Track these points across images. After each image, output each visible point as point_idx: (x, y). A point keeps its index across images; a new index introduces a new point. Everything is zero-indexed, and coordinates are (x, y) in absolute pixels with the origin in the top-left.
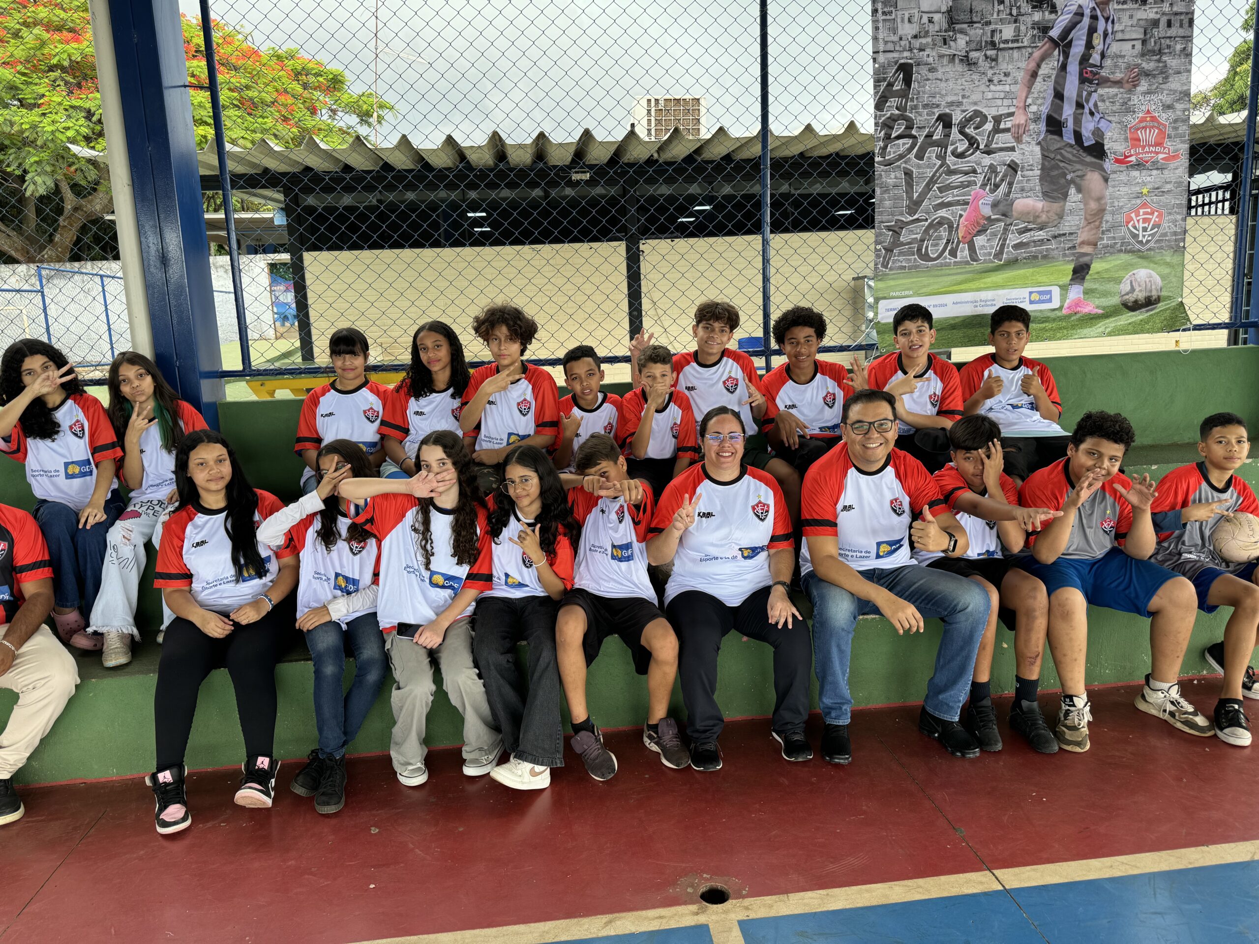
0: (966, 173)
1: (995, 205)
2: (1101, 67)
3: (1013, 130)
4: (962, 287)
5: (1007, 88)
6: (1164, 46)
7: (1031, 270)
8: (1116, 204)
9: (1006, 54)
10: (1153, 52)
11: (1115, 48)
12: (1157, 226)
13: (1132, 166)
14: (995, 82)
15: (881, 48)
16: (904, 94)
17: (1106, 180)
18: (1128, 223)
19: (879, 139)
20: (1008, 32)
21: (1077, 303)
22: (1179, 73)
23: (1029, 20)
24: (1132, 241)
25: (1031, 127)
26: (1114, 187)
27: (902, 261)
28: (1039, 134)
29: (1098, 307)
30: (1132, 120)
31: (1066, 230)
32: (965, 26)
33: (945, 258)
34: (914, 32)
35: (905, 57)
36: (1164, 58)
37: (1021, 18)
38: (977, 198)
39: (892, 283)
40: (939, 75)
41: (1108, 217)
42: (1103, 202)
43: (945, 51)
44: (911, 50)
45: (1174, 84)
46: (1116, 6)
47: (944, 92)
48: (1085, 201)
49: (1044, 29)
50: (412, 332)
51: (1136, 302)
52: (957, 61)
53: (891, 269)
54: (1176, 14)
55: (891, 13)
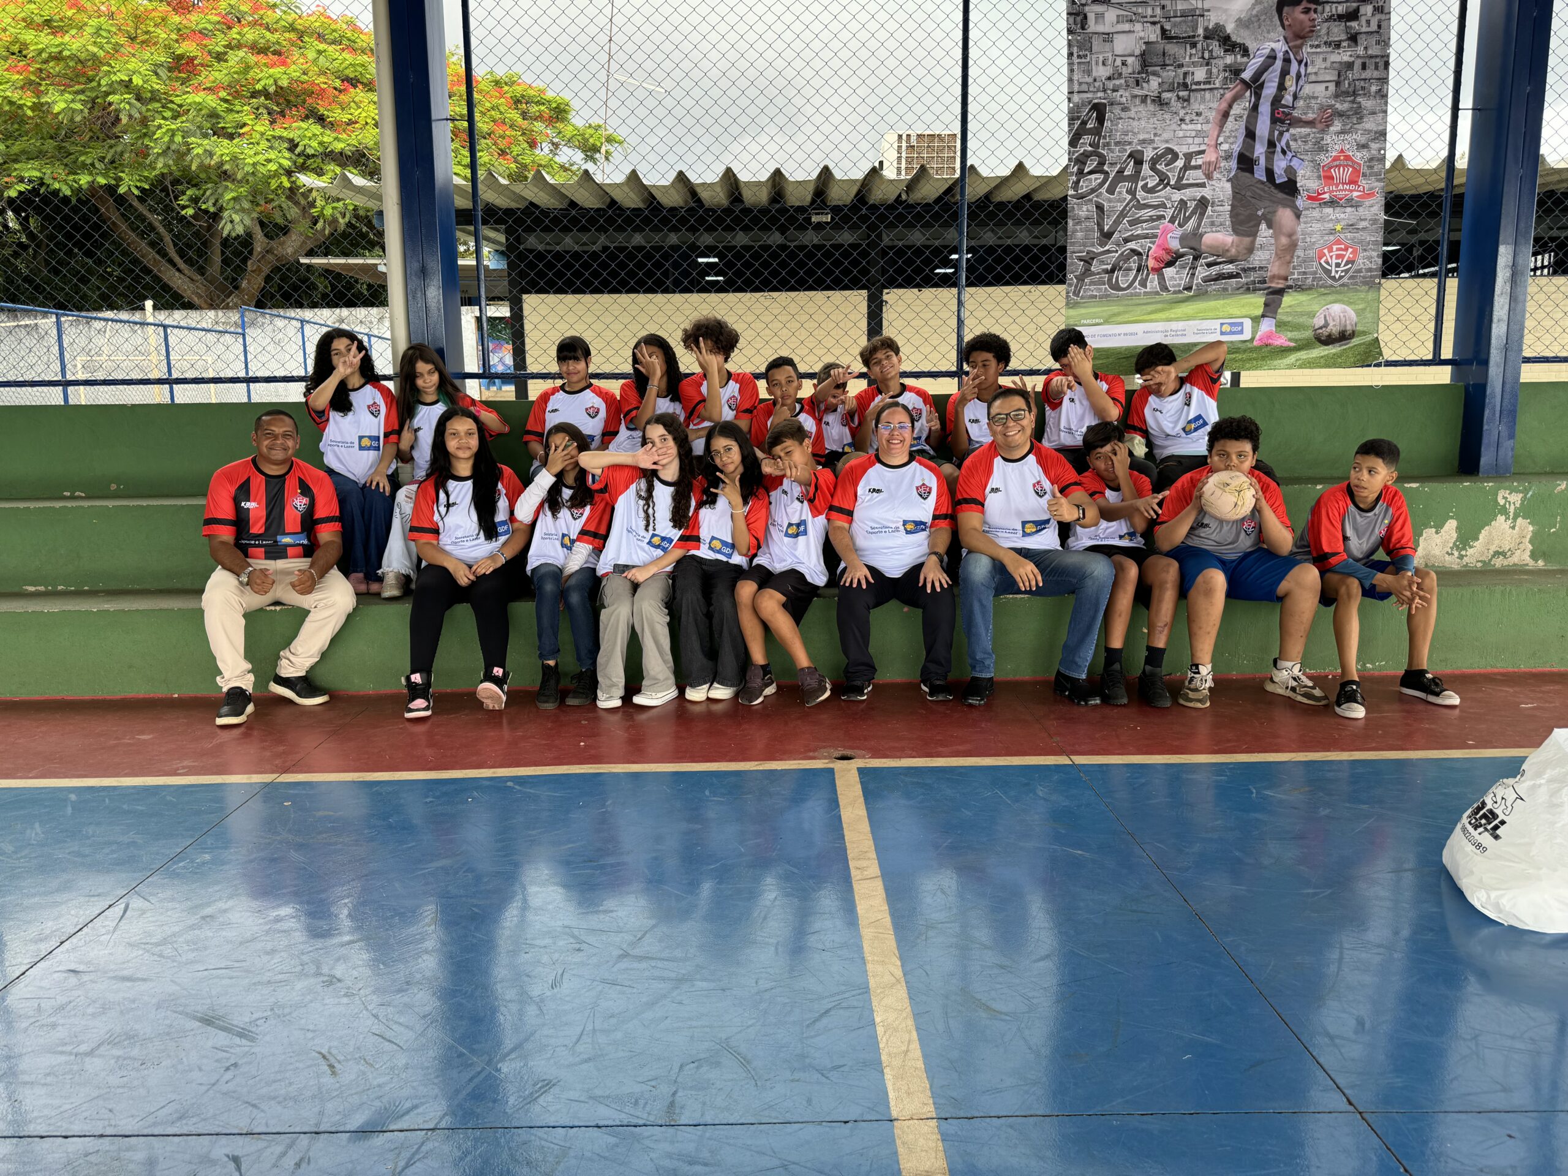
0: (1155, 207)
1: (1183, 239)
2: (1293, 108)
3: (1204, 167)
4: (1153, 317)
5: (1199, 127)
6: (1358, 88)
7: (1222, 302)
8: (1308, 240)
9: (1198, 95)
10: (1346, 93)
11: (1308, 89)
12: (1350, 262)
13: (1325, 203)
14: (1187, 121)
15: (1076, 88)
16: (1097, 132)
17: (1298, 216)
18: (1320, 258)
19: (1072, 174)
20: (1200, 74)
21: (1269, 335)
22: (1374, 113)
23: (1221, 63)
24: (1324, 276)
25: (1222, 165)
26: (1305, 223)
27: (1094, 290)
28: (1229, 171)
29: (1290, 340)
30: (1324, 159)
31: (1257, 264)
32: (1158, 68)
33: (1135, 288)
34: (1108, 74)
35: (1099, 97)
36: (1359, 99)
37: (1213, 62)
38: (1165, 232)
39: (1083, 311)
40: (1132, 114)
41: (1299, 252)
42: (1294, 238)
43: (1137, 91)
44: (1105, 91)
45: (1369, 124)
46: (1309, 50)
47: (1136, 130)
48: (1275, 236)
49: (1235, 72)
50: (632, 344)
51: (1329, 336)
52: (1149, 101)
53: (1082, 298)
54: (1371, 57)
55: (1085, 56)
